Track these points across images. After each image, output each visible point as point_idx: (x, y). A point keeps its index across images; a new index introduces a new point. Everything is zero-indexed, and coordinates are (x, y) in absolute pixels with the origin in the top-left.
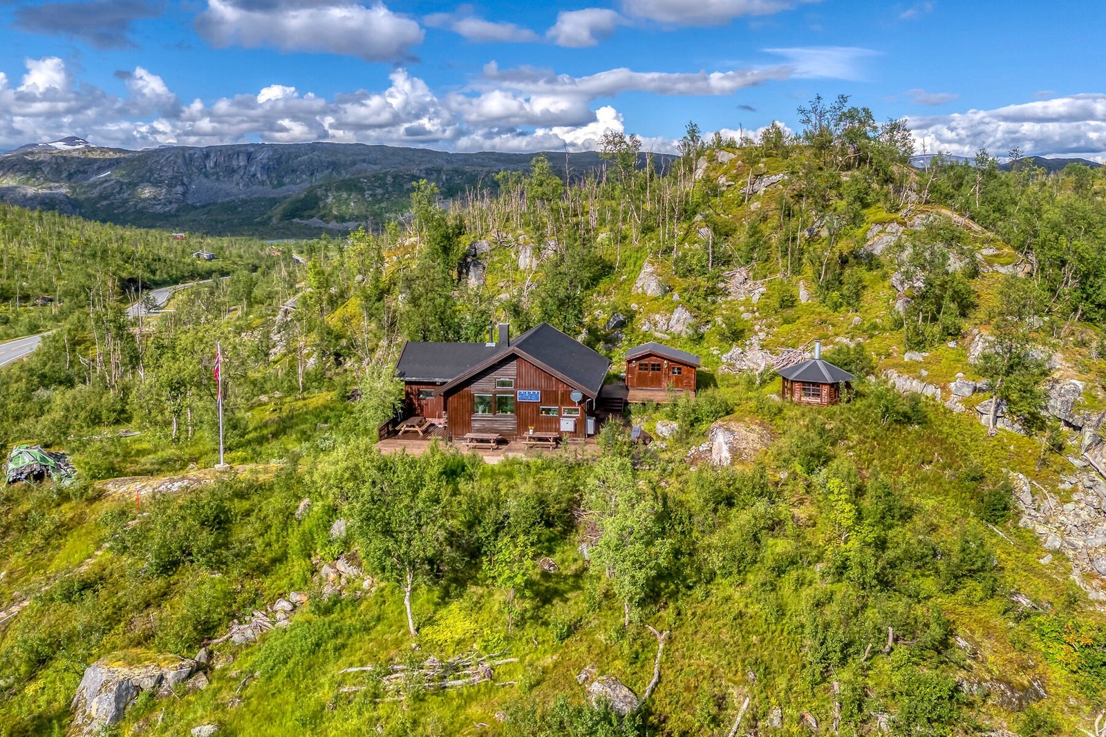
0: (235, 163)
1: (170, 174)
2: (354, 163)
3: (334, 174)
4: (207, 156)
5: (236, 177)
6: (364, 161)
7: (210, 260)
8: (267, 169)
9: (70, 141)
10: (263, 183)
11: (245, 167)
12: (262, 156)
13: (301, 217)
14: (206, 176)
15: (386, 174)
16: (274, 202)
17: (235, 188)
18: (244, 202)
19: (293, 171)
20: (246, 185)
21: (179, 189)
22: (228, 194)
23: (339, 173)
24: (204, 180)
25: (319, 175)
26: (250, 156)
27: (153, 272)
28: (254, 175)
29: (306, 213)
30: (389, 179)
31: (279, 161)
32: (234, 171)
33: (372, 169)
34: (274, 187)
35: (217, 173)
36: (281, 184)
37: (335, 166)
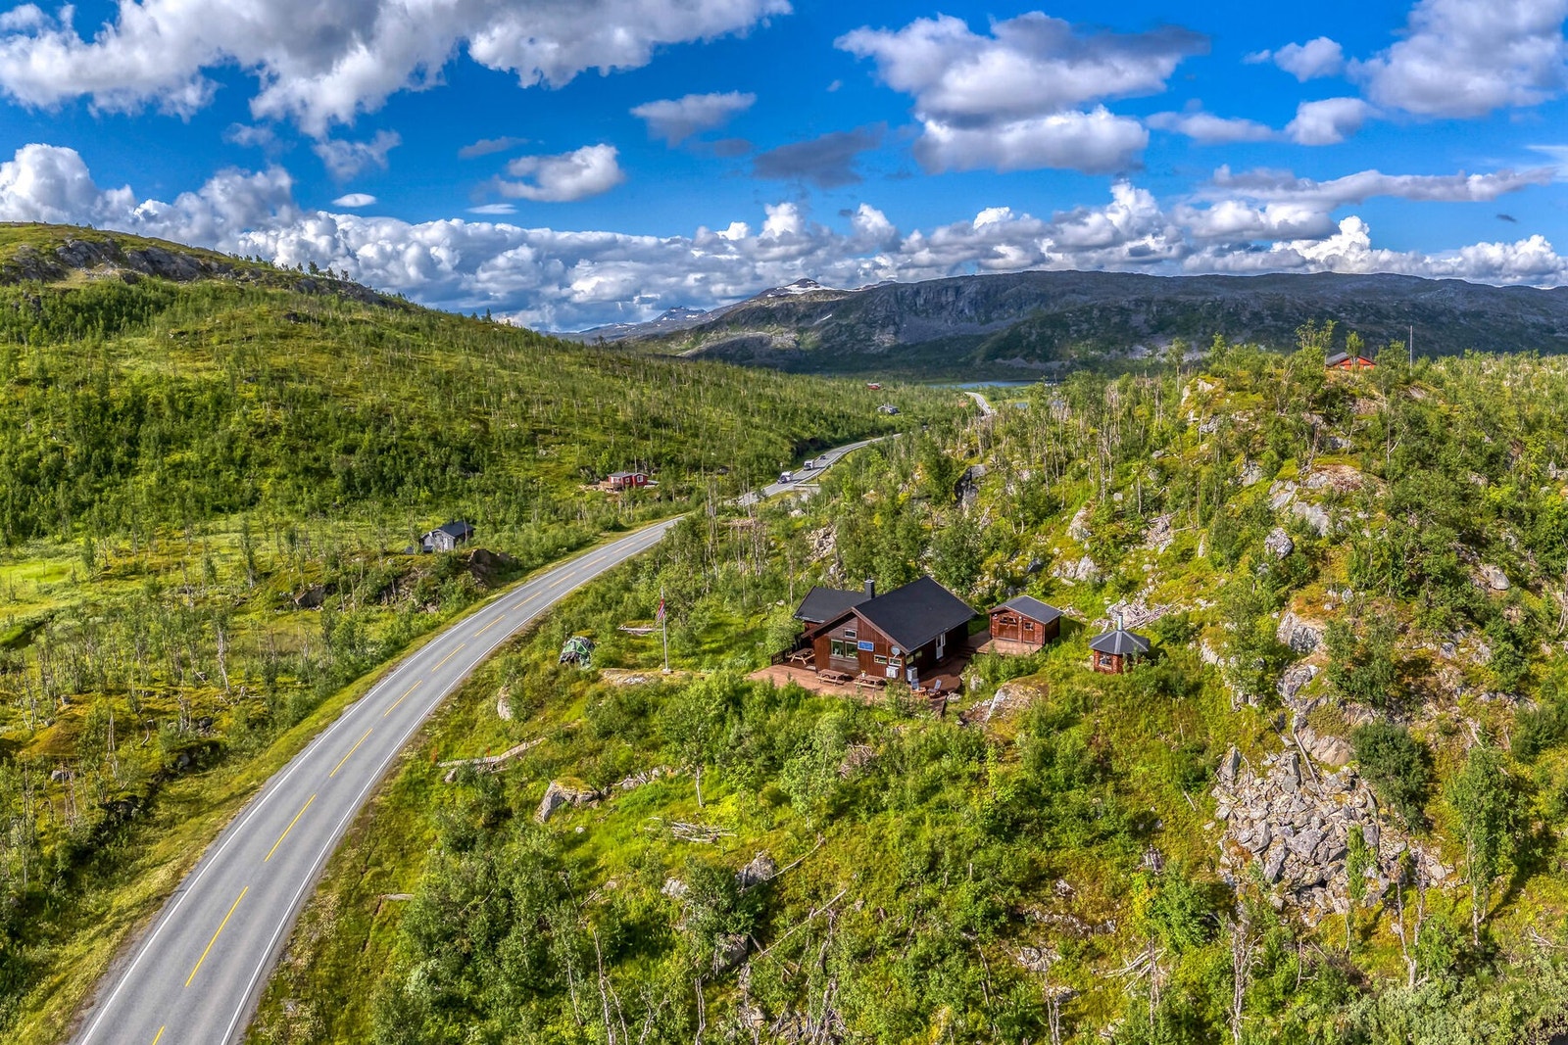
0: (943, 299)
1: (883, 313)
2: (1063, 294)
3: (1043, 308)
4: (917, 293)
5: (945, 313)
6: (1074, 291)
7: (893, 414)
8: (974, 304)
9: (803, 283)
10: (970, 319)
11: (954, 303)
12: (970, 290)
13: (1004, 357)
14: (917, 314)
15: (1092, 307)
16: (981, 339)
17: (943, 325)
18: (952, 340)
19: (1002, 306)
20: (955, 322)
21: (892, 329)
22: (936, 332)
23: (1047, 306)
24: (915, 319)
25: (1027, 309)
26: (958, 291)
27: (835, 431)
28: (962, 311)
29: (1010, 353)
30: (1096, 312)
31: (987, 295)
32: (942, 307)
33: (1081, 300)
34: (982, 324)
35: (926, 311)
36: (989, 320)
37: (1043, 298)
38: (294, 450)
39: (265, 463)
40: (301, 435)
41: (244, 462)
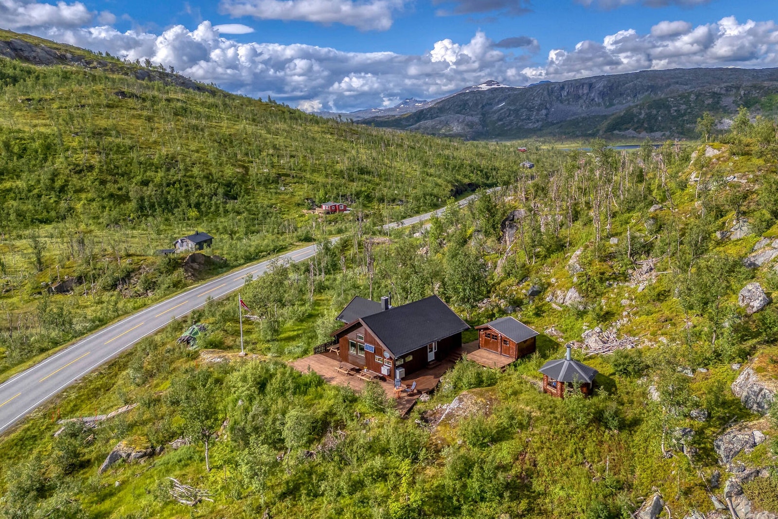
0: (580, 92)
1: (539, 102)
2: (668, 85)
3: (652, 95)
4: (562, 88)
5: (581, 101)
6: (677, 83)
7: (530, 168)
8: (602, 94)
9: (489, 83)
10: (599, 105)
11: (588, 94)
12: (600, 85)
13: (620, 130)
14: (561, 102)
15: (690, 94)
16: (605, 117)
17: (580, 109)
18: (584, 119)
19: (621, 95)
20: (588, 107)
21: (544, 112)
22: (574, 114)
23: (656, 94)
24: (560, 105)
25: (640, 96)
26: (591, 86)
27: (488, 178)
28: (593, 100)
29: (624, 127)
30: (693, 97)
31: (611, 88)
32: (579, 97)
33: (682, 89)
34: (607, 107)
35: (568, 100)
36: (612, 105)
37: (653, 88)
38: (103, 182)
39: (81, 190)
40: (110, 172)
41: (62, 189)
